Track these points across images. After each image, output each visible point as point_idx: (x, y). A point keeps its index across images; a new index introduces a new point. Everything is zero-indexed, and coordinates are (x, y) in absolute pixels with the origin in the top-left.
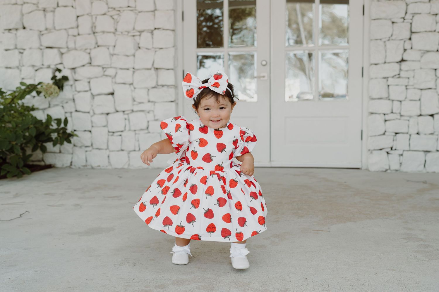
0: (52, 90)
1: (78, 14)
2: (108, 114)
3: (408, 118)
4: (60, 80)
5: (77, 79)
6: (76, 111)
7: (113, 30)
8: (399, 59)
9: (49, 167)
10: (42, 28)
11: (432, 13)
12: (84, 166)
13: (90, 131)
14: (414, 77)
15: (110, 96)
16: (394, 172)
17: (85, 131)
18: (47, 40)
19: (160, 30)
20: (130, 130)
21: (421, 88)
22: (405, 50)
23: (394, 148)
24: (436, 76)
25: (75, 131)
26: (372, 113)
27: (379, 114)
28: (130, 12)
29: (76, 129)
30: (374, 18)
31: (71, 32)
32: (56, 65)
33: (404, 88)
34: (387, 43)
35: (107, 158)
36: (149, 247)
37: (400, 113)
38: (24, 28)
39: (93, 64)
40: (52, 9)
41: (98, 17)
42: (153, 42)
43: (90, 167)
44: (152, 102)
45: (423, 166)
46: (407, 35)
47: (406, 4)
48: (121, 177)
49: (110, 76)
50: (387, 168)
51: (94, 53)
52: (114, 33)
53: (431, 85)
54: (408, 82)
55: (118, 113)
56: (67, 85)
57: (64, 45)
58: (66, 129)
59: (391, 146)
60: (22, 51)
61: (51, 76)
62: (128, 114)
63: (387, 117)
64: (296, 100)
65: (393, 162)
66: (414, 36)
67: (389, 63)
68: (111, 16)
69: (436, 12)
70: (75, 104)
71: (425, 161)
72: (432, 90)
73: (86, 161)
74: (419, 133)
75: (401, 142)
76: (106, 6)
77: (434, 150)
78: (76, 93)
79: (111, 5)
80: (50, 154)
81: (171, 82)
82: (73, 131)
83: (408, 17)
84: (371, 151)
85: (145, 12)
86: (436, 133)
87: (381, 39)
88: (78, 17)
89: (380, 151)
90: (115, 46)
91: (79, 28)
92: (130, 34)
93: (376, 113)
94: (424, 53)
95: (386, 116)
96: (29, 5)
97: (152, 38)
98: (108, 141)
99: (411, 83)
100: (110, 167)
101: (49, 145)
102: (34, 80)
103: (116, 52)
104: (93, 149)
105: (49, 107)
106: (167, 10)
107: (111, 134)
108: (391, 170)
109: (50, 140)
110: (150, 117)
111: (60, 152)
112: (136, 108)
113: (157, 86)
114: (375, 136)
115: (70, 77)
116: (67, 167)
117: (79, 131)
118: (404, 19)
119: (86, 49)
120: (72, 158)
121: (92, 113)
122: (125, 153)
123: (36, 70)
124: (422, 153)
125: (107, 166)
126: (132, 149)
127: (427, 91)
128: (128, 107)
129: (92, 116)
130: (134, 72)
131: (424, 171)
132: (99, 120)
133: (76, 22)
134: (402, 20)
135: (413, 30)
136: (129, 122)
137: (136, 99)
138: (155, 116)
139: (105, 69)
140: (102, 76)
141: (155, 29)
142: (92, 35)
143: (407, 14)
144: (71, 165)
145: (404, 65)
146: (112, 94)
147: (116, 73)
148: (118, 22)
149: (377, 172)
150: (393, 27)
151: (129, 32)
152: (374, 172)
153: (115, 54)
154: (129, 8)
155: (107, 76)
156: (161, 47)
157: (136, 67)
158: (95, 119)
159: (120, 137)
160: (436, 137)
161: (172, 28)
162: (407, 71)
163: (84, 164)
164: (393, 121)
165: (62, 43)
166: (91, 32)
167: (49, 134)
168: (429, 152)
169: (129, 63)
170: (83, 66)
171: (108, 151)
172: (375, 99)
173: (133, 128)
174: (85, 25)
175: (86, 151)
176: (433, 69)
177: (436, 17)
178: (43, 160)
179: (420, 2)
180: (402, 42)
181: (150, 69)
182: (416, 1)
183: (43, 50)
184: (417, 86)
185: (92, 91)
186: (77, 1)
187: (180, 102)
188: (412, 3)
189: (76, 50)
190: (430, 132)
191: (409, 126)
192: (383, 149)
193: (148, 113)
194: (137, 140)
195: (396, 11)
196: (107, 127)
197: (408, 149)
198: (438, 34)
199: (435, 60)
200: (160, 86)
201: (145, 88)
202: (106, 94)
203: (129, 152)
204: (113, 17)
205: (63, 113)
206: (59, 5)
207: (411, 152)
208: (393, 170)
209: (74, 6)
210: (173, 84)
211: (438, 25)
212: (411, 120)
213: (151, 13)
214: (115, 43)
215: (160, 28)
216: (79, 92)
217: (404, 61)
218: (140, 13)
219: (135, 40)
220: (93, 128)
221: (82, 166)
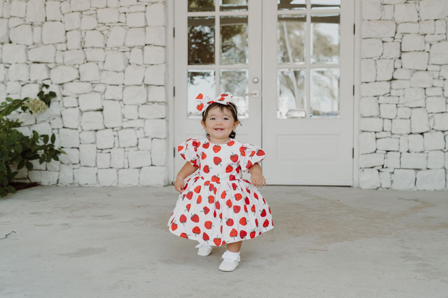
0: (39, 105)
1: (67, 29)
2: (96, 131)
3: (399, 136)
4: (47, 95)
5: (64, 95)
6: (64, 127)
7: (102, 45)
8: (390, 78)
9: (35, 184)
10: (29, 43)
11: (421, 33)
12: (71, 184)
13: (78, 148)
14: (404, 95)
15: (99, 112)
16: (385, 189)
17: (73, 148)
19: (150, 46)
20: (119, 147)
21: (411, 106)
22: (395, 69)
23: (385, 167)
24: (425, 95)
25: (62, 147)
26: (363, 131)
27: (371, 132)
28: (121, 28)
29: (62, 146)
30: (364, 37)
31: (59, 47)
32: (43, 80)
33: (395, 106)
34: (378, 61)
35: (95, 176)
36: (144, 269)
37: (391, 131)
38: (11, 42)
39: (81, 80)
40: (40, 24)
41: (87, 32)
42: (143, 59)
43: (77, 185)
44: (142, 119)
45: (414, 183)
46: (397, 54)
47: (396, 24)
48: (110, 196)
49: (99, 92)
50: (379, 186)
51: (82, 68)
52: (104, 49)
53: (421, 103)
54: (399, 101)
55: (106, 130)
56: (54, 101)
57: (52, 60)
58: (54, 146)
59: (382, 164)
60: (7, 66)
61: (38, 91)
62: (117, 131)
63: (378, 135)
64: (285, 118)
65: (385, 180)
66: (404, 56)
67: (379, 81)
68: (101, 32)
69: (425, 32)
70: (62, 120)
71: (416, 179)
72: (422, 109)
73: (74, 179)
74: (409, 151)
75: (392, 161)
76: (96, 22)
77: (424, 167)
78: (64, 109)
79: (101, 21)
80: (35, 172)
81: (162, 98)
82: (60, 148)
83: (398, 36)
84: (362, 169)
85: (135, 28)
86: (425, 152)
87: (371, 58)
88: (67, 32)
89: (371, 169)
90: (104, 62)
91: (68, 43)
92: (120, 50)
93: (367, 131)
94: (414, 72)
95: (377, 133)
96: (16, 19)
97: (143, 54)
98: (96, 159)
99: (401, 102)
100: (98, 185)
101: (35, 163)
102: (21, 95)
103: (105, 68)
104: (81, 166)
105: (36, 123)
106: (159, 26)
107: (100, 151)
108: (382, 188)
109: (36, 157)
110: (140, 133)
111: (46, 170)
112: (125, 125)
113: (147, 103)
114: (367, 154)
115: (58, 93)
116: (53, 185)
117: (66, 148)
118: (394, 39)
119: (75, 65)
120: (59, 176)
121: (80, 130)
122: (114, 171)
123: (23, 86)
124: (413, 171)
125: (95, 184)
126: (122, 166)
127: (417, 109)
128: (117, 124)
129: (80, 133)
130: (124, 88)
131: (415, 189)
132: (87, 137)
133: (65, 37)
134: (393, 39)
135: (403, 50)
136: (118, 139)
137: (125, 116)
138: (144, 133)
139: (94, 85)
140: (90, 93)
141: (146, 45)
142: (81, 51)
143: (397, 34)
144: (58, 183)
145: (394, 84)
146: (101, 110)
147: (106, 89)
148: (108, 38)
149: (369, 189)
150: (383, 47)
151: (118, 48)
152: (366, 189)
153: (105, 70)
154: (119, 24)
155: (96, 92)
156: (151, 63)
157: (126, 84)
158: (84, 135)
159: (109, 154)
160: (427, 155)
161: (163, 45)
162: (397, 89)
163: (71, 182)
164: (384, 139)
165: (49, 58)
166: (81, 48)
167: (36, 151)
168: (420, 170)
169: (119, 79)
170: (72, 81)
171: (96, 168)
172: (366, 117)
173: (122, 145)
174: (74, 40)
175: (74, 169)
176: (423, 88)
177: (425, 37)
178: (28, 178)
179: (410, 22)
180: (393, 61)
182: (405, 21)
183: (29, 65)
184: (407, 105)
185: (81, 107)
186: (65, 15)
187: (170, 118)
188: (402, 23)
189: (64, 65)
190: (420, 151)
191: (399, 144)
192: (374, 167)
193: (138, 129)
194: (126, 157)
195: (387, 31)
196: (96, 144)
197: (399, 168)
198: (427, 54)
199: (424, 79)
200: (151, 102)
201: (135, 105)
202: (94, 111)
203: (118, 170)
204: (103, 32)
205: (50, 129)
206: (47, 19)
207: (401, 170)
208: (385, 188)
209: (63, 21)
210: (164, 100)
211: (428, 45)
212: (402, 138)
213: (141, 29)
214: (105, 59)
215: (151, 45)
216: (67, 108)
217: (395, 79)
218: (130, 29)
219: (125, 55)
220: (81, 145)
221: (70, 184)
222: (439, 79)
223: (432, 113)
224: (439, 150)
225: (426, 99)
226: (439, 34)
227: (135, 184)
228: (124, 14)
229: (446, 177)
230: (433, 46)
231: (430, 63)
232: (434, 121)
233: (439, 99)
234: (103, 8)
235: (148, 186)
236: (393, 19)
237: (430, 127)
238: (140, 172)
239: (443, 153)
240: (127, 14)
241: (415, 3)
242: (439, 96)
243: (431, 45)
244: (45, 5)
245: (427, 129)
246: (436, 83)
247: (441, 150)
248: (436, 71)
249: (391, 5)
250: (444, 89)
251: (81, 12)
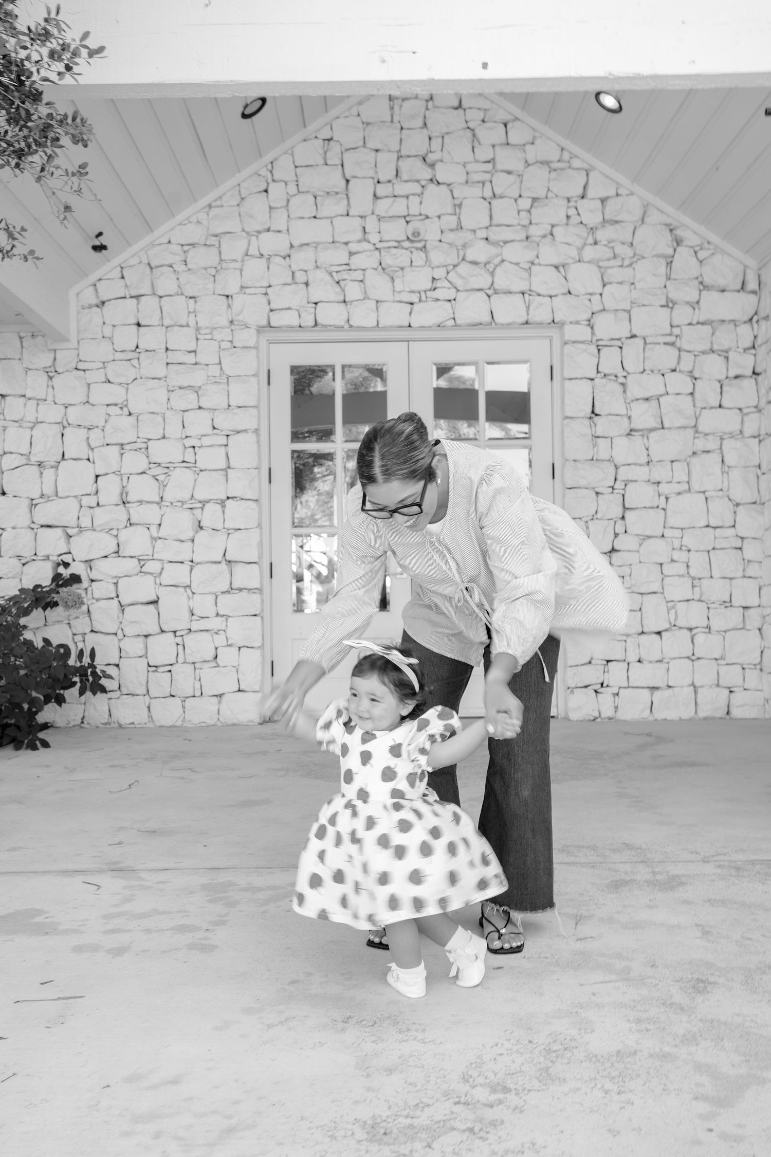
1: (98, 473)
2: (146, 636)
3: (625, 638)
4: (66, 580)
5: (93, 578)
6: (92, 631)
7: (157, 499)
8: (610, 548)
10: (36, 494)
11: (652, 481)
12: (106, 724)
13: (117, 666)
14: (630, 575)
15: (152, 606)
16: (607, 720)
17: (109, 664)
18: (44, 514)
20: (185, 662)
21: (642, 591)
22: (616, 535)
23: (605, 685)
24: (662, 573)
28: (187, 470)
30: (569, 487)
31: (86, 501)
32: (61, 555)
35: (146, 710)
38: (4, 494)
39: (120, 554)
40: (54, 464)
41: (132, 477)
42: (224, 520)
43: (116, 725)
44: (223, 616)
45: (649, 709)
46: (617, 511)
47: (616, 466)
49: (152, 574)
50: (597, 714)
51: (124, 535)
52: (158, 503)
53: (656, 587)
55: (164, 635)
56: (78, 588)
57: (73, 523)
59: (601, 681)
61: (51, 573)
62: (182, 636)
65: (605, 705)
66: (629, 514)
68: (154, 477)
69: (658, 479)
70: (91, 620)
71: (652, 703)
72: (658, 595)
73: (110, 715)
74: (641, 660)
75: (616, 675)
76: (146, 461)
77: (663, 685)
78: (94, 601)
79: (153, 460)
81: (254, 583)
83: (619, 485)
84: (571, 689)
85: (211, 470)
86: (666, 661)
87: (580, 518)
88: (97, 476)
89: (584, 690)
90: (160, 525)
91: (100, 494)
92: (185, 506)
94: (644, 539)
96: (13, 455)
97: (224, 512)
98: (148, 682)
100: (151, 725)
102: (21, 580)
103: (160, 535)
104: (122, 694)
105: (45, 625)
106: (248, 469)
107: (154, 669)
108: (602, 719)
110: (220, 640)
112: (195, 626)
113: (230, 590)
114: (577, 666)
115: (84, 578)
116: (74, 726)
118: (613, 489)
119: (111, 529)
120: (84, 711)
121: (120, 635)
122: (177, 702)
123: (24, 565)
124: (647, 691)
125: (145, 723)
126: (191, 693)
127: (650, 596)
128: (182, 625)
129: (120, 640)
130: (192, 567)
131: (651, 718)
132: (133, 646)
133: (95, 485)
134: (611, 489)
135: (627, 506)
136: (184, 649)
137: (195, 612)
138: (227, 639)
139: (142, 563)
140: (137, 574)
141: (228, 498)
142: (122, 505)
143: (617, 482)
144: (83, 722)
145: (616, 557)
148: (165, 486)
149: (581, 721)
150: (597, 501)
151: (183, 503)
152: (577, 721)
153: (160, 538)
154: (184, 464)
155: (146, 573)
156: (237, 527)
157: (196, 559)
159: (169, 673)
160: (666, 666)
161: (255, 498)
162: (620, 566)
163: (106, 721)
165: (70, 519)
166: (120, 502)
168: (657, 688)
169: (184, 552)
170: (106, 557)
171: (147, 697)
173: (190, 659)
174: (110, 490)
175: (110, 698)
176: (658, 563)
177: (658, 486)
179: (635, 464)
180: (612, 522)
181: (220, 563)
182: (629, 462)
183: (35, 530)
184: (635, 589)
185: (120, 598)
186: (95, 450)
187: (266, 615)
188: (623, 465)
189: (95, 530)
190: (657, 659)
191: (626, 650)
192: (589, 686)
193: (216, 633)
194: (198, 678)
195: (601, 477)
196: (147, 658)
197: (627, 686)
198: (663, 512)
199: (658, 550)
200: (237, 589)
201: (211, 593)
202: (142, 604)
203: (183, 699)
204: (157, 477)
205: (70, 635)
206: (66, 457)
207: (630, 690)
208: (606, 718)
209: (91, 460)
210: (258, 586)
211: (663, 499)
212: (629, 640)
213: (221, 472)
214: (161, 519)
215: (236, 498)
216: (97, 600)
217: (616, 551)
218: (202, 473)
219: (193, 514)
220: (122, 660)
221: (102, 724)
222: (681, 549)
223: (672, 601)
224: (683, 658)
225: (663, 579)
226: (679, 483)
227: (212, 723)
228: (192, 449)
229: (696, 699)
230: (670, 501)
231: (667, 525)
232: (676, 612)
233: (682, 579)
234: (159, 439)
235: (233, 725)
236: (611, 460)
237: (670, 623)
238: (219, 703)
239: (690, 662)
240: (197, 449)
241: (643, 436)
242: (683, 576)
243: (667, 498)
244: (63, 435)
245: (667, 626)
246: (676, 555)
247: (688, 658)
248: (677, 538)
249: (606, 438)
250: (690, 564)
251: (122, 445)
